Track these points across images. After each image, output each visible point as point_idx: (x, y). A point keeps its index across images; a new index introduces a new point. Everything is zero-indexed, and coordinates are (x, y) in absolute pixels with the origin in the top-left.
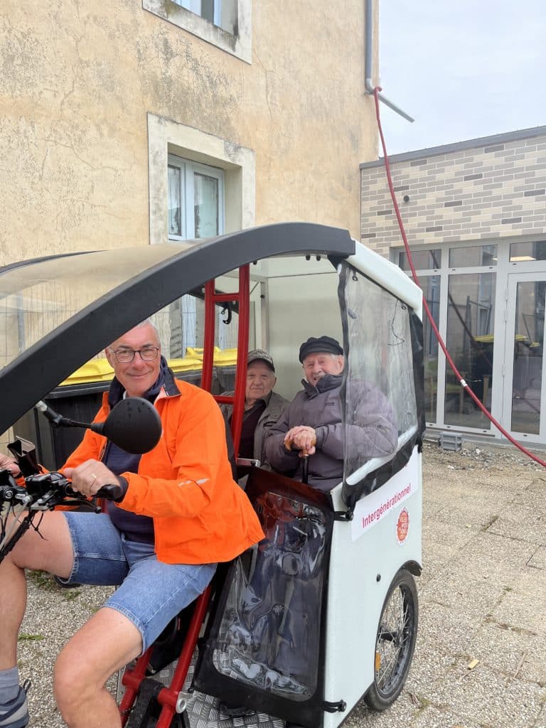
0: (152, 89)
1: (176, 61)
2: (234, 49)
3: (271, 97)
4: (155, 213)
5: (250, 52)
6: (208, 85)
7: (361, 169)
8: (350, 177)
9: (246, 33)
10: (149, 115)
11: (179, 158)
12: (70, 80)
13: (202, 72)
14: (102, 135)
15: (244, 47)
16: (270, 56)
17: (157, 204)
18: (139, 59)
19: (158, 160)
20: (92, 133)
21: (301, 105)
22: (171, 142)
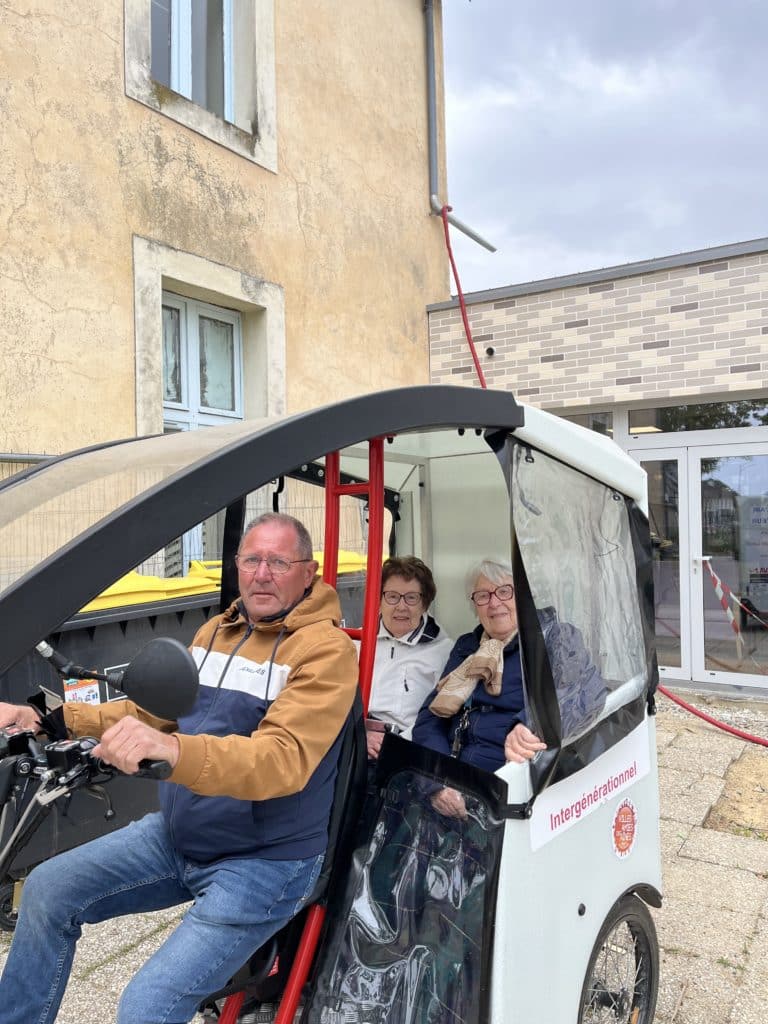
0: (139, 203)
1: (173, 167)
2: (253, 153)
3: (305, 216)
4: (143, 371)
5: (275, 158)
6: (218, 200)
7: (428, 313)
8: (414, 324)
9: (269, 133)
10: (136, 240)
11: (177, 297)
12: (21, 190)
13: (209, 181)
14: (67, 265)
15: (267, 151)
16: (302, 164)
17: (147, 360)
18: (122, 163)
19: (149, 297)
20: (54, 261)
21: (346, 228)
22: (166, 274)
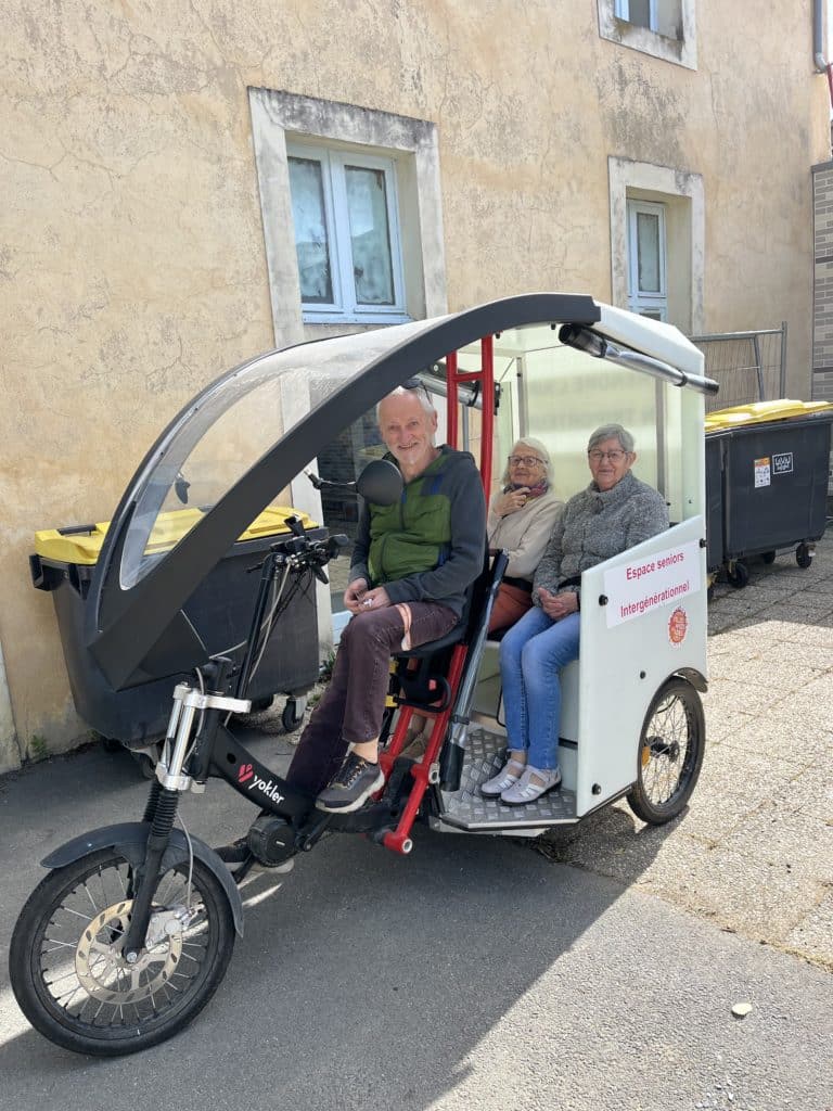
0: (611, 128)
1: (630, 89)
2: (680, 59)
3: (717, 105)
4: (616, 269)
5: (695, 56)
6: (658, 108)
7: (813, 173)
8: (801, 187)
9: (691, 34)
10: (610, 160)
12: (546, 138)
14: (572, 193)
15: (690, 51)
16: (714, 55)
17: (618, 259)
19: (618, 207)
21: (747, 107)
22: (629, 185)
